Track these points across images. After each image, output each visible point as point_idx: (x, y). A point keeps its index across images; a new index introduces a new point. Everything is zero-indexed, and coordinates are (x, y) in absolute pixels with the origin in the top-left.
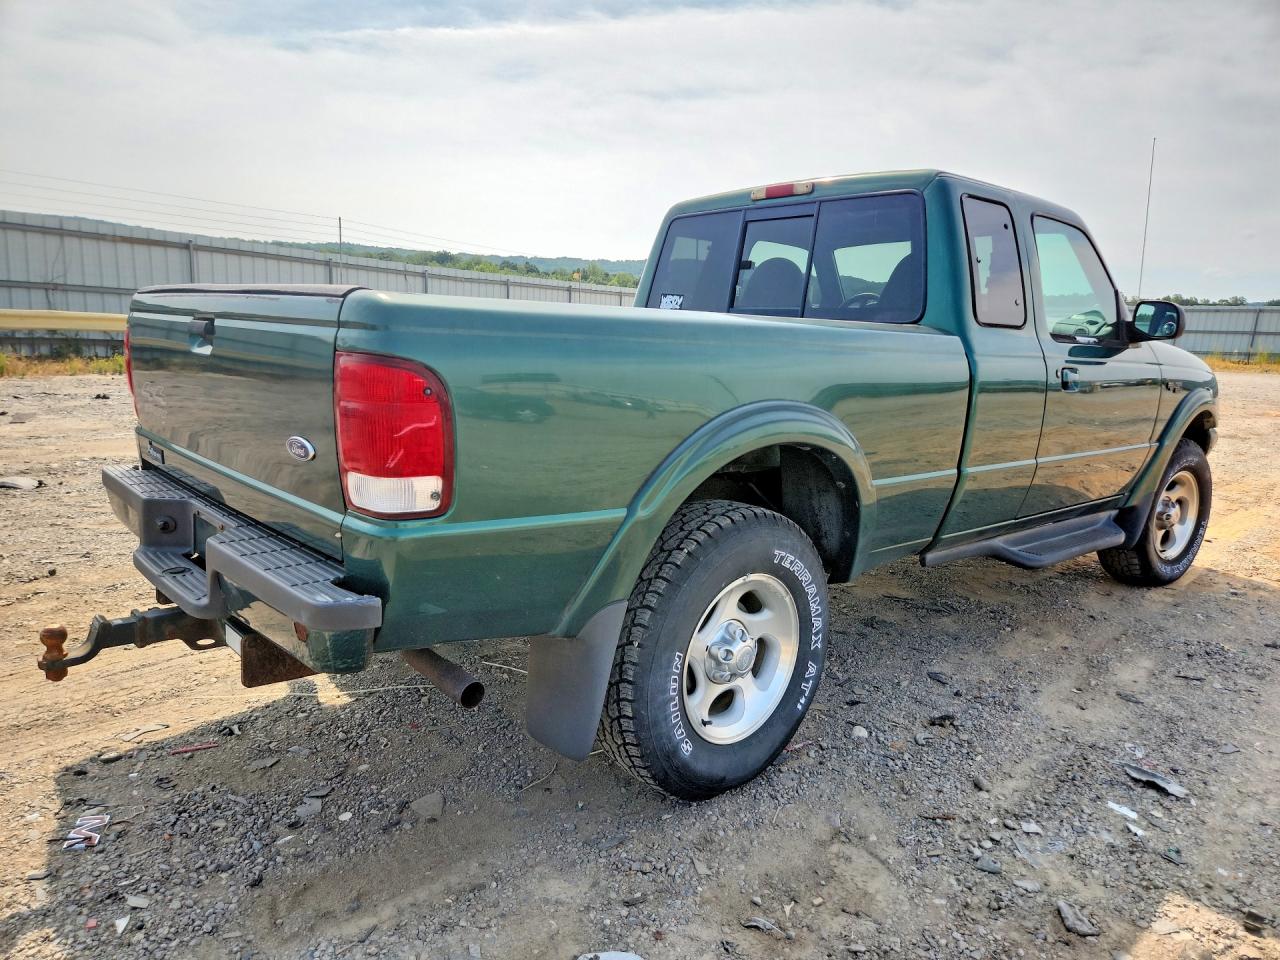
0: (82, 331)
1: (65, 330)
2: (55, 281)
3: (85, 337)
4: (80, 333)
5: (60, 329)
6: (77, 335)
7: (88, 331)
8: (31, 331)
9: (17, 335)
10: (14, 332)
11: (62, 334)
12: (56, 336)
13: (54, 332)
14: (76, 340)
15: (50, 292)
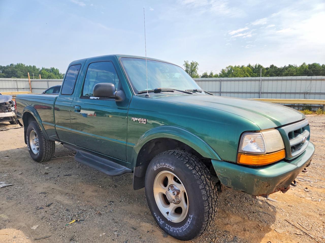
0: (312, 104)
1: (308, 104)
2: (307, 92)
3: (313, 106)
4: (312, 105)
5: (306, 104)
6: (311, 105)
7: (314, 104)
8: (299, 104)
9: (295, 105)
10: (294, 104)
11: (306, 105)
12: (305, 105)
13: (305, 104)
14: (310, 106)
15: (306, 94)
